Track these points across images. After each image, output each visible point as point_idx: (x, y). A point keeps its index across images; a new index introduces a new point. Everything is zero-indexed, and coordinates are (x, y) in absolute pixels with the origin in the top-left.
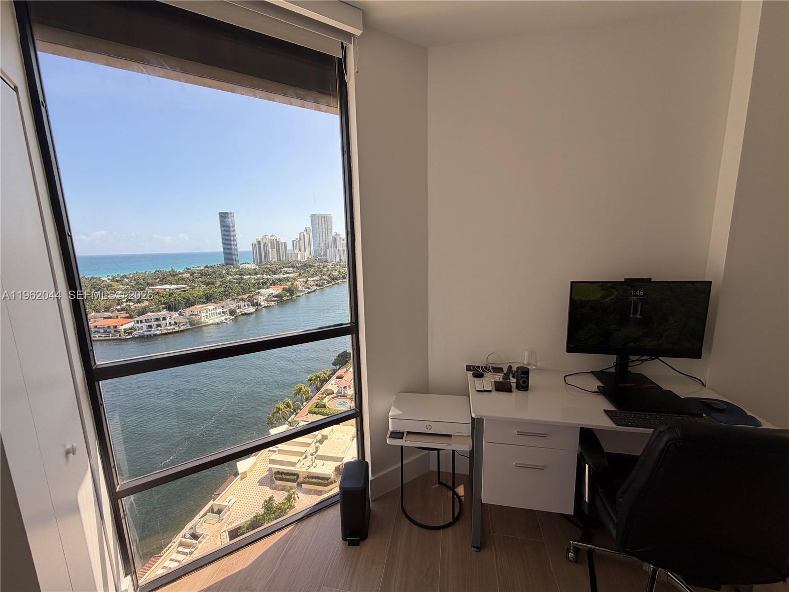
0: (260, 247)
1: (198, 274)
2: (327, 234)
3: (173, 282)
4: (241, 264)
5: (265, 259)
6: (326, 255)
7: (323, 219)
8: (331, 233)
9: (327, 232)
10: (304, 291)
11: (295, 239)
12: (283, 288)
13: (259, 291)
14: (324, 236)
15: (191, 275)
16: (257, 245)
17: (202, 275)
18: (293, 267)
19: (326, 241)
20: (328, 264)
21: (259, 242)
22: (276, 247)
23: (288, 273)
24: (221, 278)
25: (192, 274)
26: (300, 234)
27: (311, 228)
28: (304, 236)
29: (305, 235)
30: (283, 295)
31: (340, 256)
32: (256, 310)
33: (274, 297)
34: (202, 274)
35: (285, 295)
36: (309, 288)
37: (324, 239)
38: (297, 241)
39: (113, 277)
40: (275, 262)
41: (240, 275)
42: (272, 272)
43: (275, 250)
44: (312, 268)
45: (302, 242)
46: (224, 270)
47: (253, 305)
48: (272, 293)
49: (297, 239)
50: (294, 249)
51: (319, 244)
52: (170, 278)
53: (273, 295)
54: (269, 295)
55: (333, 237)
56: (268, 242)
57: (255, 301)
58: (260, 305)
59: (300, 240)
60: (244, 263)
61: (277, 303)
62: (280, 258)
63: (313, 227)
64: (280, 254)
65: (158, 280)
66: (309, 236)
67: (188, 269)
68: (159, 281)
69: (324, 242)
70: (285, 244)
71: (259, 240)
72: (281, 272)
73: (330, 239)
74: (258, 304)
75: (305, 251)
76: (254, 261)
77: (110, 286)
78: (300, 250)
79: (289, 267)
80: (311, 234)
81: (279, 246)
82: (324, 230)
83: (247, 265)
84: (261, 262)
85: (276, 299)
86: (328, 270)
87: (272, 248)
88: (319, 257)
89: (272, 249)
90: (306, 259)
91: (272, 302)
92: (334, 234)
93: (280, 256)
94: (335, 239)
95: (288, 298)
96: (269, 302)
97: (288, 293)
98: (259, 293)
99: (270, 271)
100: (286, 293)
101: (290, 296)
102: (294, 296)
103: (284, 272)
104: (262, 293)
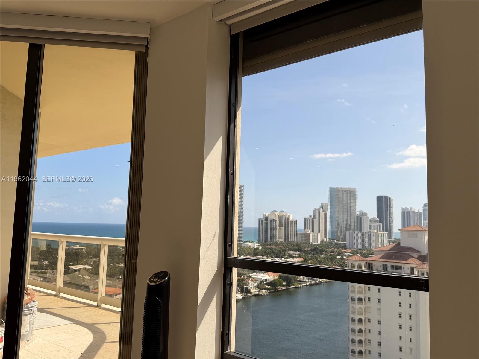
0: (266, 224)
2: (349, 213)
4: (245, 242)
5: (271, 239)
6: (344, 239)
7: (345, 193)
8: (355, 211)
9: (349, 210)
10: (306, 282)
11: (308, 217)
13: (251, 275)
14: (345, 214)
16: (264, 222)
18: (300, 250)
19: (347, 221)
20: (346, 251)
21: (266, 218)
22: (285, 225)
23: (293, 257)
26: (314, 211)
27: (329, 204)
28: (319, 213)
29: (321, 211)
30: (278, 283)
31: (363, 241)
32: (243, 298)
33: (268, 284)
35: (281, 285)
37: (345, 219)
38: (311, 219)
40: (281, 242)
41: (239, 254)
42: (275, 254)
43: (283, 228)
44: (322, 254)
45: (316, 221)
47: (242, 292)
48: (266, 280)
49: (310, 216)
50: (305, 228)
51: (338, 224)
53: (267, 281)
54: (261, 282)
55: (357, 217)
56: (276, 219)
57: (245, 287)
59: (314, 217)
60: (247, 241)
61: (270, 293)
62: (288, 239)
63: (331, 203)
64: (288, 233)
66: (326, 214)
69: (345, 222)
70: (295, 222)
71: (267, 215)
72: (285, 255)
73: (353, 219)
74: (247, 291)
75: (319, 232)
76: (259, 240)
78: (313, 231)
79: (295, 250)
80: (328, 212)
81: (288, 224)
82: (345, 207)
83: (250, 244)
84: (266, 240)
85: (269, 287)
86: (342, 259)
88: (336, 241)
89: (280, 226)
90: (319, 242)
91: (264, 291)
92: (358, 213)
93: (288, 236)
94: (359, 219)
95: (284, 288)
96: (261, 289)
97: (284, 282)
98: (250, 277)
99: (273, 252)
100: (283, 281)
101: (287, 286)
102: (291, 287)
103: (288, 255)
104: (254, 278)
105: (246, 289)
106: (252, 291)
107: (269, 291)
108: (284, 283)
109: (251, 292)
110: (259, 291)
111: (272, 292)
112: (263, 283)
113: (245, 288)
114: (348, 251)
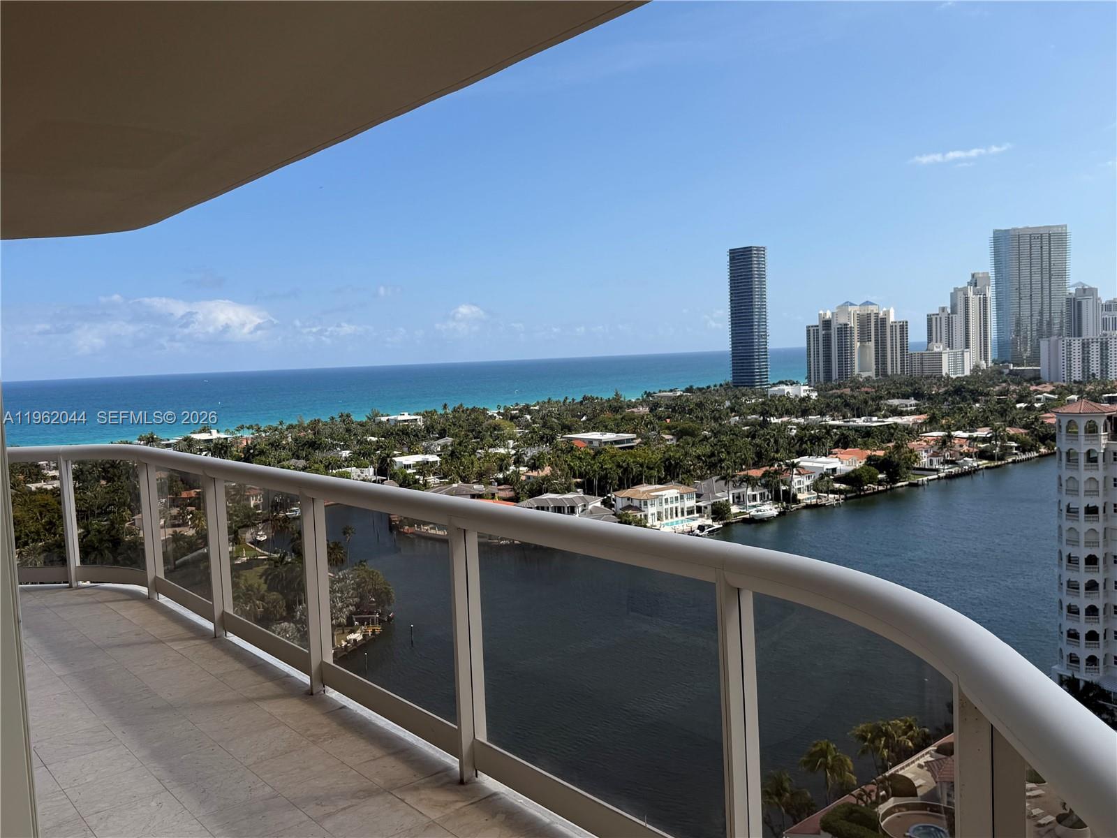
0: (827, 338)
1: (667, 407)
2: (1046, 292)
3: (611, 425)
4: (774, 385)
5: (841, 372)
6: (1035, 359)
7: (1037, 243)
8: (1063, 285)
9: (1046, 285)
10: (937, 471)
11: (937, 312)
12: (869, 458)
13: (796, 461)
15: (651, 411)
16: (822, 332)
17: (674, 410)
18: (917, 395)
19: (1041, 313)
20: (1039, 388)
21: (827, 324)
22: (876, 335)
23: (901, 414)
24: (716, 420)
25: (654, 407)
26: (953, 296)
27: (992, 275)
28: (966, 300)
29: (971, 294)
30: (866, 477)
31: (1086, 360)
32: (780, 514)
33: (839, 480)
34: (677, 407)
35: (872, 479)
36: (953, 463)
37: (1037, 308)
38: (944, 316)
39: (507, 409)
40: (868, 379)
41: (762, 414)
42: (853, 409)
43: (872, 344)
44: (977, 401)
45: (958, 320)
46: (729, 399)
47: (776, 499)
48: (834, 470)
49: (943, 309)
50: (930, 340)
51: (1018, 323)
52: (608, 415)
53: (838, 473)
54: (822, 476)
55: (1068, 300)
56: (853, 323)
57: (783, 488)
58: (796, 501)
59: (954, 311)
60: (781, 383)
61: (846, 499)
62: (885, 369)
63: (998, 271)
64: (884, 356)
65: (584, 418)
66: (985, 299)
67: (649, 395)
68: (584, 422)
69: (1036, 317)
70: (903, 327)
71: (829, 315)
72: (879, 409)
73: (1059, 306)
74: (790, 498)
75: (967, 346)
76: (809, 378)
77: (496, 427)
78: (950, 345)
79: (906, 396)
80: (991, 293)
81: (884, 332)
82: (1037, 278)
83: (787, 389)
84: (828, 377)
85: (843, 486)
86: (1030, 409)
87: (864, 338)
88: (1011, 367)
89: (862, 341)
90: (967, 373)
91: (831, 496)
92: (1073, 290)
93: (884, 363)
94: (1075, 307)
95: (881, 488)
96: (822, 493)
97: (881, 472)
98: (794, 465)
99: (847, 405)
100: (877, 471)
101: (888, 483)
102: (899, 484)
103: (887, 410)
104: (803, 468)
105: (786, 493)
106: (800, 496)
107: (843, 496)
108: (880, 476)
109: (799, 500)
110: (818, 497)
111: (851, 498)
112: (826, 478)
113: (783, 490)
114: (1045, 390)
